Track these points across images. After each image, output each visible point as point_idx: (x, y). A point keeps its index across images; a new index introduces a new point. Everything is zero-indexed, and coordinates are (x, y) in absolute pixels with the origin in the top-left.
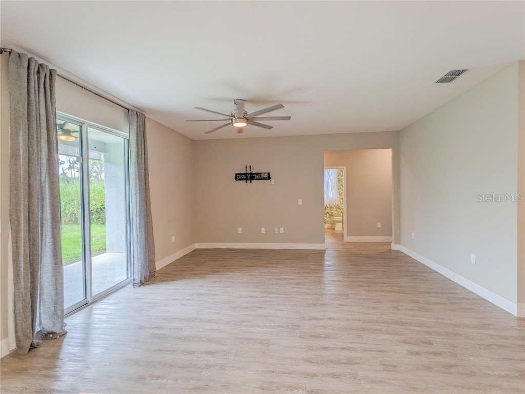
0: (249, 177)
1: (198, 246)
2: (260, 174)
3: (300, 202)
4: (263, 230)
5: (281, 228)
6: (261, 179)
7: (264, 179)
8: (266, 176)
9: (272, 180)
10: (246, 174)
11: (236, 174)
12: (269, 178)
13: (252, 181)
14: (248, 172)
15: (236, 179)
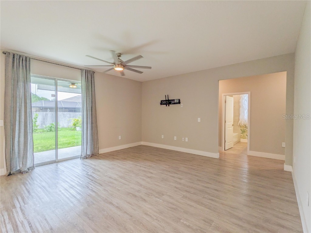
0: (168, 102)
1: (142, 143)
2: (174, 100)
3: (199, 120)
4: (175, 138)
5: (186, 138)
6: (174, 104)
7: (177, 103)
8: (178, 101)
9: (181, 104)
10: (166, 100)
11: (161, 101)
12: (179, 103)
13: (170, 105)
14: (167, 99)
15: (161, 104)
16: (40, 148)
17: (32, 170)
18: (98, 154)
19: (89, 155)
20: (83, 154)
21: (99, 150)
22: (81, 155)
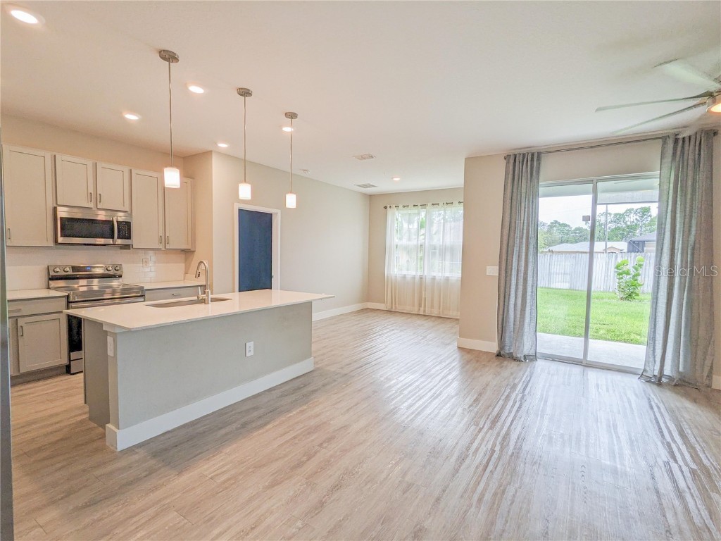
16: (602, 332)
17: (531, 360)
18: (709, 386)
19: (671, 378)
20: (648, 369)
21: (714, 377)
22: (645, 370)
